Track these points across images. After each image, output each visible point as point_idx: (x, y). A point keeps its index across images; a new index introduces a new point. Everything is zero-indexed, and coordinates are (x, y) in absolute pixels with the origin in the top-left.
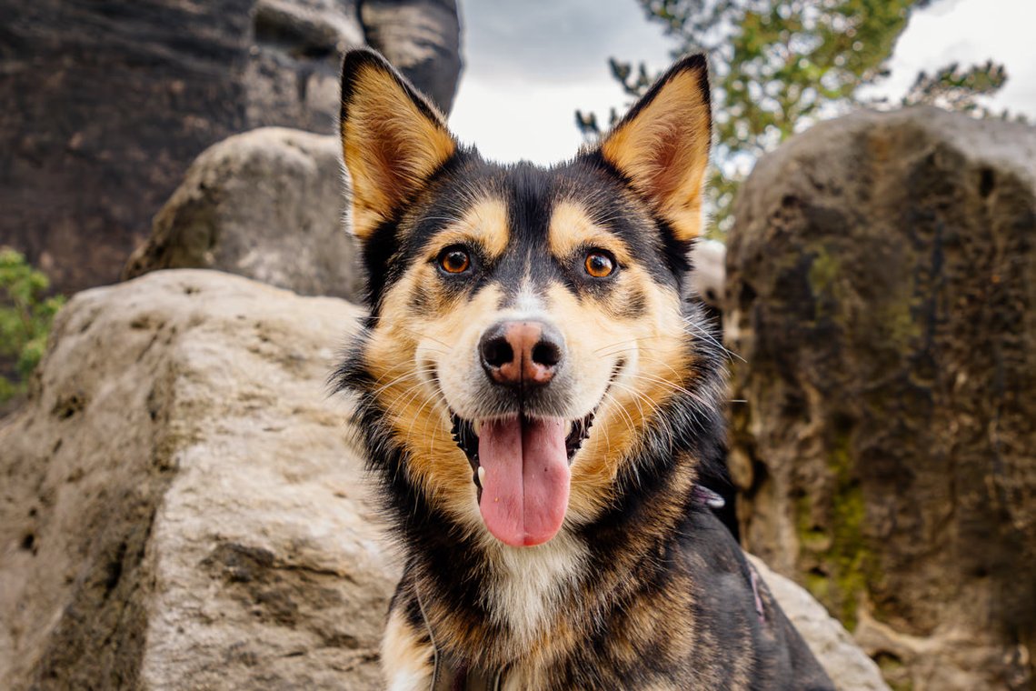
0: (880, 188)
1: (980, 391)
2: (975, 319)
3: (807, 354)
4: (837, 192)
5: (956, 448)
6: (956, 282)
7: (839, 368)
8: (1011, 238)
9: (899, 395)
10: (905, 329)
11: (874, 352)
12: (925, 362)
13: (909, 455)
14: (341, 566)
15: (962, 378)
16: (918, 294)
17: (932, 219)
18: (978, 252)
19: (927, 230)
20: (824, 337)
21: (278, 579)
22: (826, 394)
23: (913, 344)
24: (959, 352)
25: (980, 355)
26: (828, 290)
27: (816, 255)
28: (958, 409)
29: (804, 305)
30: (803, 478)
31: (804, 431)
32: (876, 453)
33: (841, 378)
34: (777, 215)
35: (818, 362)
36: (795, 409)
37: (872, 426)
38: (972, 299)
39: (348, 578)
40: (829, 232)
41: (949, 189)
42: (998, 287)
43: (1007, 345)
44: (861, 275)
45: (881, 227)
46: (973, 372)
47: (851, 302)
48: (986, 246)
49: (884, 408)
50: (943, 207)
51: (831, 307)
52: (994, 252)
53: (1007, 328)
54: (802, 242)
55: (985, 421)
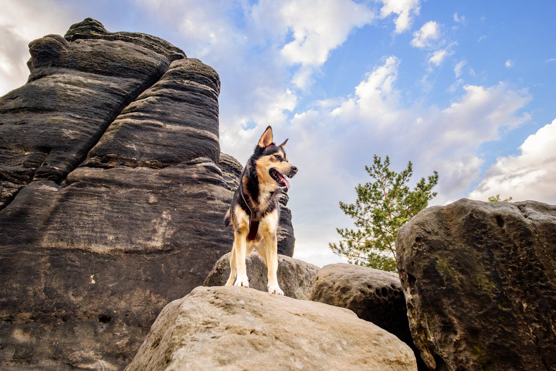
0: (453, 231)
1: (537, 310)
2: (519, 277)
3: (445, 300)
4: (437, 234)
5: (537, 341)
6: (503, 262)
7: (462, 306)
8: (521, 240)
9: (496, 316)
10: (488, 286)
11: (477, 297)
12: (502, 298)
13: (512, 346)
15: (525, 305)
16: (487, 270)
17: (482, 238)
18: (509, 248)
19: (482, 243)
20: (450, 292)
22: (459, 318)
23: (494, 291)
24: (518, 293)
25: (529, 294)
26: (446, 273)
27: (437, 259)
28: (530, 321)
29: (438, 280)
30: (461, 361)
31: (455, 338)
32: (493, 347)
33: (465, 311)
34: (415, 245)
35: (451, 304)
36: (447, 328)
37: (488, 333)
38: (513, 268)
40: (439, 249)
41: (484, 226)
42: (525, 262)
43: (541, 287)
44: (458, 264)
45: (460, 245)
46: (528, 302)
47: (458, 276)
48: (511, 246)
49: (491, 323)
50: (484, 233)
51: (449, 279)
52: (515, 246)
53: (537, 280)
54: (428, 254)
55: (547, 325)
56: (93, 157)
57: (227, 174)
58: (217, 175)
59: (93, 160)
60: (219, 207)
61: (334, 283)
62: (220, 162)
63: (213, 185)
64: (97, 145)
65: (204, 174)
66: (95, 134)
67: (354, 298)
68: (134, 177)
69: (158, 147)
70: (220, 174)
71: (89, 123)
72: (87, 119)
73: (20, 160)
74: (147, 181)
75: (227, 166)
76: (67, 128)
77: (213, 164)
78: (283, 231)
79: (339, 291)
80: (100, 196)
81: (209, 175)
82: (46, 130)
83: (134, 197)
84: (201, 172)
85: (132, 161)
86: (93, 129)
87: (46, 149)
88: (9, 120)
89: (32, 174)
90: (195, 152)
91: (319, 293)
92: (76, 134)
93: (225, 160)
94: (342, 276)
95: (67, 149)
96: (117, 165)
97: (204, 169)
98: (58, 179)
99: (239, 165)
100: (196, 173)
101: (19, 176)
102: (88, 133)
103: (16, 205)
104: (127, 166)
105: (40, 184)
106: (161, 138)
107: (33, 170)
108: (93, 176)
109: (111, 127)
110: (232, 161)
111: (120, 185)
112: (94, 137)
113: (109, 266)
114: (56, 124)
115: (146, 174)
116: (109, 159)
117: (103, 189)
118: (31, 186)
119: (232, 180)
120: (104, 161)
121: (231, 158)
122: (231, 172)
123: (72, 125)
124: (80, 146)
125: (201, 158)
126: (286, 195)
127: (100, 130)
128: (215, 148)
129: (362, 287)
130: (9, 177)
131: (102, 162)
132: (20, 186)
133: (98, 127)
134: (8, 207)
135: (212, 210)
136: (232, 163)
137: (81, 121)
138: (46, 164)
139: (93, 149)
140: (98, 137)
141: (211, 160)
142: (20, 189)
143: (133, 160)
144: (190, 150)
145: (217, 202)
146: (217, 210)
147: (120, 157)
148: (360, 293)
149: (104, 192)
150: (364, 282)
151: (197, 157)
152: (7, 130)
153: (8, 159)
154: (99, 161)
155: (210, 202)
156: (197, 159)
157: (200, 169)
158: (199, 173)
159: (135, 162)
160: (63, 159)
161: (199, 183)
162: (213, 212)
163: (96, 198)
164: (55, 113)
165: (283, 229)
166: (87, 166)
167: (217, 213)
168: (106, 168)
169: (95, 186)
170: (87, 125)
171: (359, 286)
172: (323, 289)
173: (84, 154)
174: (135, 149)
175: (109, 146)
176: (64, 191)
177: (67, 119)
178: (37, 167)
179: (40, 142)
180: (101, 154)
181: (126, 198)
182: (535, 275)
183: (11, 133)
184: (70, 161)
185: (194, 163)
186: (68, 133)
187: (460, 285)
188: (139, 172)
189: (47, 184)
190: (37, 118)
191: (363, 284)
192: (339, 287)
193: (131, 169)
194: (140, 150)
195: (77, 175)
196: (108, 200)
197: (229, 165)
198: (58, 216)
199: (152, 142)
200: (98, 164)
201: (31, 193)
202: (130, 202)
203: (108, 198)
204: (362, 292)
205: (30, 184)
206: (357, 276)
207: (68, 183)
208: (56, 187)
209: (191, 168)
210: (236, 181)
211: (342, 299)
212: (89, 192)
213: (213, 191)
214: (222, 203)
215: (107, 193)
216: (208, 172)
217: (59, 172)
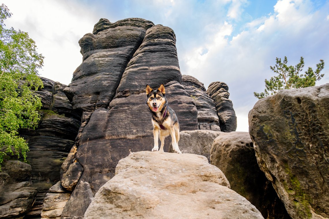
0: (275, 109)
1: (317, 147)
2: (309, 131)
3: (269, 147)
4: (265, 112)
5: (317, 163)
6: (300, 123)
7: (278, 149)
8: (310, 110)
9: (295, 152)
10: (291, 137)
11: (285, 144)
12: (298, 143)
13: (304, 167)
15: (311, 145)
16: (291, 128)
17: (289, 112)
18: (303, 115)
19: (289, 114)
20: (272, 142)
22: (277, 155)
23: (294, 140)
24: (307, 139)
25: (313, 139)
26: (269, 132)
27: (264, 126)
28: (313, 153)
29: (264, 137)
30: (281, 176)
31: (277, 165)
32: (295, 168)
33: (280, 151)
34: (253, 120)
35: (273, 148)
36: (273, 161)
37: (292, 161)
38: (305, 126)
40: (265, 121)
41: (290, 104)
42: (311, 122)
43: (320, 135)
44: (276, 128)
45: (278, 117)
46: (313, 143)
47: (275, 134)
48: (304, 114)
49: (293, 156)
50: (290, 109)
51: (271, 136)
52: (306, 114)
53: (318, 131)
54: (260, 124)
55: (322, 155)
56: (119, 93)
57: (190, 87)
58: (182, 90)
59: (119, 94)
60: (185, 107)
61: (222, 143)
62: (185, 81)
63: (180, 96)
64: (119, 86)
65: (174, 90)
66: (117, 80)
67: (232, 149)
68: (139, 99)
69: (148, 81)
70: (183, 88)
71: (113, 75)
72: (111, 74)
73: (88, 101)
75: (189, 82)
76: (104, 80)
77: (178, 84)
79: (224, 147)
80: (125, 112)
81: (177, 91)
82: (95, 84)
83: (141, 109)
84: (172, 90)
85: (137, 91)
86: (115, 78)
87: (98, 93)
88: (79, 83)
89: (95, 107)
90: (167, 79)
91: (215, 148)
92: (109, 83)
93: (187, 79)
94: (227, 139)
95: (107, 91)
96: (130, 94)
97: (174, 88)
98: (106, 106)
99: (196, 80)
100: (170, 91)
101: (90, 108)
102: (114, 81)
103: (91, 122)
104: (135, 94)
105: (99, 111)
106: (149, 75)
107: (95, 104)
108: (120, 102)
109: (123, 75)
110: (191, 79)
111: (134, 104)
112: (117, 82)
113: (136, 144)
114: (99, 80)
115: (145, 96)
116: (126, 92)
117: (126, 108)
118: (95, 112)
119: (193, 90)
120: (124, 94)
121: (191, 77)
122: (192, 85)
123: (106, 78)
124: (112, 88)
125: (172, 82)
127: (119, 78)
128: (178, 74)
129: (238, 143)
130: (86, 110)
131: (123, 94)
132: (91, 113)
133: (118, 77)
134: (89, 123)
135: (182, 109)
136: (191, 80)
137: (109, 76)
138: (99, 100)
139: (118, 89)
140: (118, 82)
141: (177, 82)
142: (91, 114)
143: (137, 90)
144: (165, 79)
145: (184, 104)
146: (184, 109)
147: (131, 90)
148: (236, 146)
149: (127, 109)
150: (239, 141)
151: (169, 82)
152: (80, 88)
153: (83, 101)
154: (122, 94)
155: (180, 105)
156: (169, 83)
157: (171, 88)
158: (172, 91)
159: (138, 91)
160: (106, 96)
161: (172, 96)
162: (182, 110)
163: (124, 112)
164: (98, 74)
166: (117, 97)
167: (184, 110)
168: (126, 97)
169: (122, 107)
170: (112, 77)
171: (236, 143)
172: (217, 147)
173: (114, 91)
174: (137, 84)
175: (125, 86)
176: (109, 112)
177: (103, 76)
178: (96, 103)
179: (95, 90)
180: (122, 90)
181: (138, 110)
182: (316, 129)
183: (82, 88)
184: (109, 96)
185: (168, 86)
186: (105, 83)
187: (277, 138)
188: (141, 96)
189: (102, 110)
190: (91, 79)
191: (238, 142)
192: (225, 144)
193: (137, 95)
194: (139, 84)
195: (113, 103)
196: (130, 113)
197: (190, 81)
198: (109, 124)
199: (144, 78)
200: (122, 96)
201: (96, 115)
202: (140, 112)
203: (130, 112)
204: (237, 146)
205: (95, 111)
206: (236, 138)
207: (111, 108)
208: (106, 111)
209: (167, 88)
210: (196, 90)
211: (226, 150)
212: (120, 110)
213: (181, 99)
214: (186, 105)
215: (128, 109)
216: (176, 89)
217: (106, 103)
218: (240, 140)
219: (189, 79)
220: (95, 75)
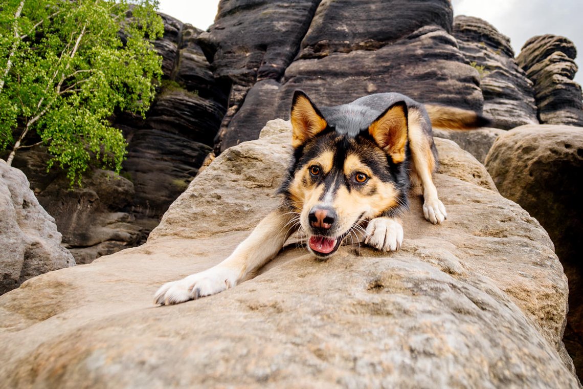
14: (259, 157)
21: (242, 161)
39: (261, 160)
56: (305, 47)
57: (473, 45)
58: (450, 47)
59: (306, 51)
60: (454, 89)
61: (516, 143)
62: (462, 29)
63: (444, 61)
64: (308, 34)
65: (431, 48)
66: (305, 21)
67: (539, 158)
68: (349, 63)
69: (372, 23)
70: (453, 44)
71: (297, 9)
72: (295, 6)
73: (243, 62)
74: (363, 67)
75: (473, 33)
76: (278, 20)
77: (442, 33)
78: (568, 117)
79: (520, 151)
80: (316, 90)
81: (439, 48)
82: (260, 27)
83: (351, 87)
84: (426, 46)
85: (344, 45)
86: (301, 15)
87: (263, 47)
88: (228, 23)
89: (255, 76)
90: (417, 21)
91: (496, 154)
92: (287, 25)
93: (469, 26)
94: (529, 135)
95: (281, 43)
96: (329, 52)
97: (431, 41)
98: (278, 76)
99: (490, 29)
100: (421, 48)
101: (245, 78)
102: (298, 21)
103: (246, 107)
104: (341, 52)
105: (263, 84)
106: (374, 11)
107: (255, 71)
108: (308, 69)
109: (319, 9)
110: (479, 25)
111: (336, 75)
112: (304, 24)
114: (267, 18)
115: (362, 58)
116: (321, 47)
117: (319, 82)
118: (256, 87)
119: (480, 52)
120: (317, 51)
121: (478, 21)
122: (479, 41)
123: (282, 16)
124: (292, 38)
125: (427, 28)
126: (573, 63)
127: (309, 15)
128: (444, 10)
129: (556, 147)
130: (238, 81)
131: (315, 52)
132: (247, 88)
133: (306, 13)
134: (242, 110)
135: (444, 93)
136: (479, 27)
137: (290, 10)
138: (265, 63)
139: (304, 39)
140: (307, 24)
141: (440, 27)
142: (248, 91)
143: (346, 44)
144: (411, 18)
145: (450, 82)
146: (450, 92)
147: (332, 43)
148: (549, 152)
149: (320, 85)
150: (559, 141)
151: (421, 26)
152: (228, 34)
153: (233, 62)
154: (312, 51)
155: (441, 83)
156: (421, 29)
157: (425, 42)
158: (425, 48)
159: (348, 46)
160: (279, 54)
161: (425, 61)
162: (445, 96)
163: (314, 92)
164: (265, 6)
165: (568, 114)
166: (301, 58)
167: (451, 96)
168: (320, 57)
169: (311, 80)
170: (295, 12)
171: (550, 145)
172: (501, 150)
173: (297, 45)
174: (347, 30)
175: (321, 31)
176: (284, 88)
177: (277, 10)
178: (258, 68)
179: (257, 41)
180: (313, 43)
181: (343, 89)
183: (233, 36)
184: (285, 55)
185: (418, 36)
186: (280, 25)
188: (353, 58)
189: (268, 83)
190: (251, 16)
191: (557, 143)
192: (521, 146)
193: (345, 55)
194: (352, 31)
195: (293, 70)
196: (326, 93)
197: (475, 32)
198: (281, 114)
199: (364, 18)
200: (311, 54)
201: (257, 94)
202: (348, 93)
203: (325, 91)
204: (554, 151)
205: (255, 85)
206: (552, 135)
207: (287, 79)
208: (277, 85)
209: (414, 42)
210: (488, 53)
211: (523, 160)
212: (306, 86)
213: (444, 68)
214: (457, 83)
215: (323, 85)
216: (436, 44)
217: (277, 69)
218: (564, 139)
219: (473, 24)
220: (261, 8)
